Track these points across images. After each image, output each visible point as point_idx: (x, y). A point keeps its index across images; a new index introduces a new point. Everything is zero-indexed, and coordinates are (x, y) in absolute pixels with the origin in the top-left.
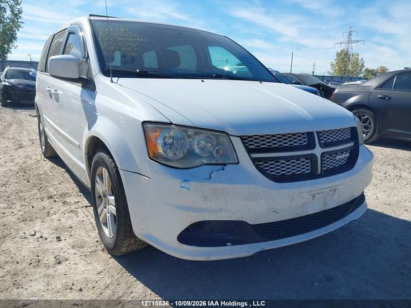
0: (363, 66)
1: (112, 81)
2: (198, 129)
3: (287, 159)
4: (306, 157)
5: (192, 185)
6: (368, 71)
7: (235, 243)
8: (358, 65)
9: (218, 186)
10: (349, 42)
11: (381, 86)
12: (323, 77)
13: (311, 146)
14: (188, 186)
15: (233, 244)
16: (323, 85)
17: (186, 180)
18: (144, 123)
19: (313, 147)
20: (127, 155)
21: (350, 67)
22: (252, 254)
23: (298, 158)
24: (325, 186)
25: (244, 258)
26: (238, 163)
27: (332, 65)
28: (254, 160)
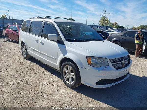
0: (109, 22)
1: (71, 43)
2: (99, 58)
3: (118, 64)
4: (121, 63)
5: (101, 71)
6: (111, 24)
7: (108, 84)
8: (108, 21)
9: (106, 71)
10: (105, 14)
11: (123, 35)
12: (98, 26)
13: (122, 60)
14: (99, 71)
15: (107, 84)
16: (102, 31)
17: (99, 70)
18: (86, 56)
19: (123, 61)
20: (81, 63)
21: (105, 22)
22: (111, 86)
23: (120, 63)
24: (125, 70)
25: (109, 87)
26: (109, 65)
27: (100, 21)
28: (112, 64)
